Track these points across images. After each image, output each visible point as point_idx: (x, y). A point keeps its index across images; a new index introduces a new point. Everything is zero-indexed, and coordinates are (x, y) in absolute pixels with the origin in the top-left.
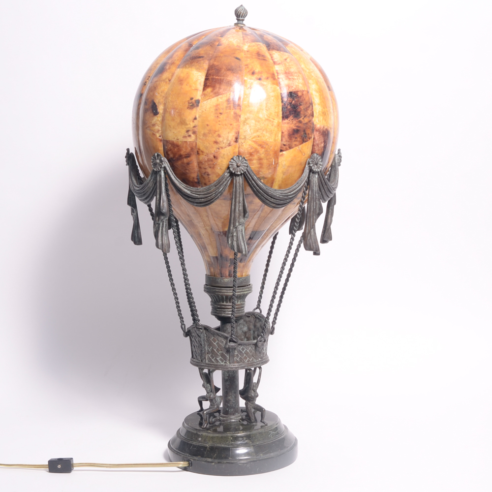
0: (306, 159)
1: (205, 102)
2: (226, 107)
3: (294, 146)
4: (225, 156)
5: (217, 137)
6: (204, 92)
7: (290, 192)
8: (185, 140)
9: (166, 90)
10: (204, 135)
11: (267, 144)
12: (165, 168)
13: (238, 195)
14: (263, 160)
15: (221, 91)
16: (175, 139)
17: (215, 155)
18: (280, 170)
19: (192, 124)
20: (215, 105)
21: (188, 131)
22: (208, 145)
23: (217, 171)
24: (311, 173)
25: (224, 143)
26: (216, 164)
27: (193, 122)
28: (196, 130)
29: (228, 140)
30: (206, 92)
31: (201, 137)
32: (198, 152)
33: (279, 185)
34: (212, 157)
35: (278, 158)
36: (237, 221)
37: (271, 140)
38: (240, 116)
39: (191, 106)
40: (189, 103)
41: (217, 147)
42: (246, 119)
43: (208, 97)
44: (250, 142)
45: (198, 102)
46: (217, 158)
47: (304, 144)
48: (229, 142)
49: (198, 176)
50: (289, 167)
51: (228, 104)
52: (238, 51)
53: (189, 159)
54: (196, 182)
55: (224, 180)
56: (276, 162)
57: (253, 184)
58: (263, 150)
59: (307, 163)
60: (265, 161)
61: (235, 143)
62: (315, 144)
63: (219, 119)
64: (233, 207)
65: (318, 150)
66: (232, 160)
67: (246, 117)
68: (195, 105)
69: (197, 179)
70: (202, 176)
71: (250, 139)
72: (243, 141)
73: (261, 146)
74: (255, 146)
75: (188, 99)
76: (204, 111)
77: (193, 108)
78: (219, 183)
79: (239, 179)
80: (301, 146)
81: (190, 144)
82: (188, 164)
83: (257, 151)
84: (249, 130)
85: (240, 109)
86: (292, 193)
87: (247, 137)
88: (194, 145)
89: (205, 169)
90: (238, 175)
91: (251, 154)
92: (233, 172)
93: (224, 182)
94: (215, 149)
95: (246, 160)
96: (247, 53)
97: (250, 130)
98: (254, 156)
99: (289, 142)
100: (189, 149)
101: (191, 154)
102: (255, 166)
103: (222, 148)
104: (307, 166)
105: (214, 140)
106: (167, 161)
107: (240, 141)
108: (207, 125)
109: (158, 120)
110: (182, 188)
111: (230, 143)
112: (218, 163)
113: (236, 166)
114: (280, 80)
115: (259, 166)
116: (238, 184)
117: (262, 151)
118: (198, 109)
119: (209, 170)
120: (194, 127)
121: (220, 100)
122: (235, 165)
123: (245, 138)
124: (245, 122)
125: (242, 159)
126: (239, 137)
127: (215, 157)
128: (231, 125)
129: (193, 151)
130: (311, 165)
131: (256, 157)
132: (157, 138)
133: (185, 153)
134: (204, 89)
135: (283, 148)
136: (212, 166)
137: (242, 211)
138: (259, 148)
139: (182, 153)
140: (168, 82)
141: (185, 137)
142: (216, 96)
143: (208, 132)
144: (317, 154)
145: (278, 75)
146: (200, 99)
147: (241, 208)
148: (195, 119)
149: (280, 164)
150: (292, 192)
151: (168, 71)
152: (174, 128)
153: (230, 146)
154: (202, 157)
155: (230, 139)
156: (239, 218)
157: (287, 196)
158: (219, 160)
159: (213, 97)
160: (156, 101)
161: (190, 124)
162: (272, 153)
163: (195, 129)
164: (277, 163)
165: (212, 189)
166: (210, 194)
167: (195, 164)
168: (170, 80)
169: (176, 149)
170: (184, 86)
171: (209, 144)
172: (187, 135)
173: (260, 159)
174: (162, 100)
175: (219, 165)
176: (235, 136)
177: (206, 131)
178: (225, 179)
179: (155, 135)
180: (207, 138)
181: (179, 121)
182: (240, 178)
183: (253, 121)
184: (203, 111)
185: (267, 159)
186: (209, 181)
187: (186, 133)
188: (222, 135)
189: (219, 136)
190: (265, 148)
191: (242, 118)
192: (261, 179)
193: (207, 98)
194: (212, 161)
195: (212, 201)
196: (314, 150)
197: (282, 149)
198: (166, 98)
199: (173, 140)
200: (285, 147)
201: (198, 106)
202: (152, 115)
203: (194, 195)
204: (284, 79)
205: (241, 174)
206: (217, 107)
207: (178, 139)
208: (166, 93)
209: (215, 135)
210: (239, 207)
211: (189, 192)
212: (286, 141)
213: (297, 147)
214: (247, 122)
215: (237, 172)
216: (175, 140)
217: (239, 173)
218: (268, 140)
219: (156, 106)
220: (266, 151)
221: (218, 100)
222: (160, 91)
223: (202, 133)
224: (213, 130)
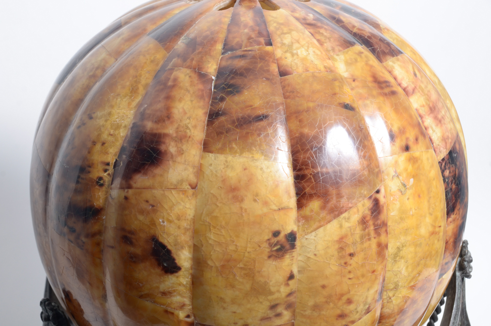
1: (311, 236)
2: (362, 237)
5: (345, 306)
6: (302, 212)
9: (190, 213)
10: (316, 307)
15: (344, 201)
16: (240, 324)
19: (284, 291)
20: (336, 238)
21: (273, 307)
25: (357, 312)
27: (287, 285)
28: (294, 300)
29: (365, 304)
30: (307, 211)
31: (308, 313)
38: (386, 246)
39: (277, 250)
40: (271, 245)
41: (344, 324)
42: (398, 248)
43: (317, 224)
44: (404, 292)
45: (292, 238)
48: (367, 306)
51: (364, 229)
52: (337, 84)
61: (377, 305)
63: (349, 268)
67: (398, 244)
68: (288, 246)
72: (391, 294)
75: (267, 235)
76: (312, 256)
77: (283, 256)
83: (414, 302)
84: (404, 268)
85: (386, 231)
87: (400, 284)
96: (354, 84)
97: (407, 267)
103: (353, 322)
108: (324, 287)
109: (180, 284)
111: (369, 308)
114: (430, 132)
118: (295, 254)
120: (290, 295)
121: (346, 225)
123: (396, 287)
124: (396, 256)
126: (386, 289)
128: (374, 272)
131: (411, 313)
132: (179, 322)
134: (300, 205)
135: (444, 270)
140: (191, 191)
141: (265, 319)
142: (335, 218)
143: (324, 300)
145: (423, 122)
146: (295, 229)
148: (291, 277)
151: (179, 159)
152: (233, 302)
153: (368, 312)
155: (370, 300)
159: (329, 222)
160: (167, 241)
161: (279, 291)
163: (292, 299)
168: (194, 187)
170: (247, 204)
171: (327, 322)
172: (271, 315)
174: (185, 238)
176: (379, 291)
177: (320, 299)
179: (173, 314)
180: (323, 313)
181: (248, 287)
183: (412, 249)
184: (309, 258)
187: (268, 312)
188: (355, 298)
189: (349, 302)
191: (391, 250)
193: (315, 226)
197: (442, 273)
198: (196, 233)
200: (446, 267)
201: (293, 246)
202: (158, 271)
204: (434, 127)
206: (341, 242)
208: (194, 221)
209: (340, 303)
214: (402, 253)
219: (169, 252)
221: (341, 227)
222: (173, 217)
223: (310, 303)
224: (336, 294)
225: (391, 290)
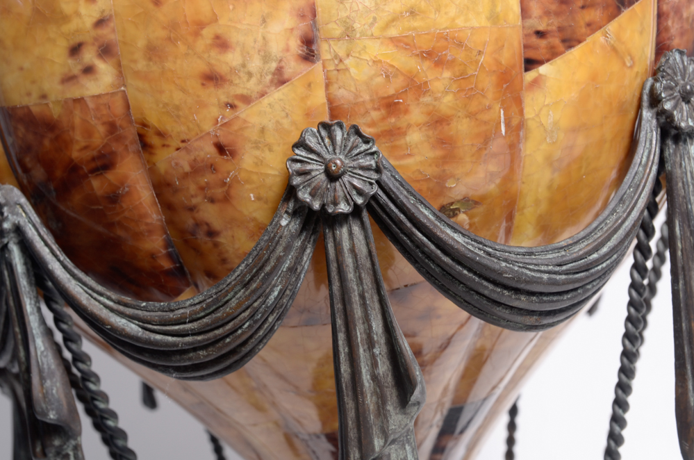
0: (638, 81)
3: (584, 30)
4: (271, 138)
5: (214, 53)
7: (596, 249)
8: (74, 92)
10: (153, 52)
11: (460, 44)
12: (18, 230)
13: (358, 312)
14: (454, 124)
16: (35, 95)
17: (223, 140)
18: (535, 151)
21: (75, 50)
22: (178, 97)
23: (246, 212)
24: (670, 142)
25: (250, 75)
26: (235, 179)
28: (112, 37)
29: (266, 58)
31: (141, 65)
32: (141, 137)
33: (540, 218)
34: (209, 150)
35: (519, 101)
36: (375, 430)
37: (478, 20)
41: (224, 99)
44: (376, 50)
46: (233, 154)
47: (626, 13)
48: (274, 65)
49: (168, 244)
50: (574, 130)
53: (111, 176)
54: (168, 273)
55: (279, 250)
56: (515, 122)
57: (419, 246)
58: (447, 74)
59: (645, 98)
60: (462, 128)
61: (304, 68)
62: (665, 8)
64: (345, 368)
65: (682, 34)
66: (301, 153)
69: (170, 256)
70: (186, 241)
71: (375, 30)
72: (340, 49)
73: (433, 56)
74: (404, 61)
78: (260, 267)
79: (351, 234)
80: (612, 27)
81: (97, 109)
82: (114, 198)
83: (417, 87)
86: (605, 250)
87: (356, 26)
88: (118, 108)
89: (192, 209)
90: (342, 219)
91: (391, 106)
92: (316, 206)
93: (280, 260)
94: (214, 111)
95: (366, 141)
98: (406, 111)
99: (557, 14)
100: (101, 129)
101: (113, 153)
102: (418, 158)
103: (246, 99)
104: (647, 114)
105: (201, 66)
106: (23, 200)
107: (325, 50)
110: (104, 313)
111: (279, 70)
112: (242, 176)
113: (323, 177)
115: (439, 153)
116: (349, 260)
117: (440, 80)
119: (210, 214)
120: (100, 23)
122: (317, 169)
123: (349, 34)
125: (346, 140)
126: (321, 35)
127: (221, 149)
129: (119, 139)
130: (668, 106)
131: (416, 114)
133: (87, 155)
135: (536, 48)
136: (219, 192)
137: (389, 380)
138: (424, 70)
139: (75, 154)
141: (69, 79)
143: (162, 33)
144: (681, 53)
147: (384, 367)
149: (532, 125)
150: (602, 244)
153: (282, 82)
154: (165, 159)
155: (276, 48)
156: (381, 411)
157: (586, 268)
158: (248, 160)
161: (78, 14)
162: (488, 83)
163: (106, 33)
164: (521, 125)
165: (233, 303)
166: (228, 327)
167: (144, 195)
169: (47, 143)
171: (183, 90)
172: (76, 70)
173: (438, 121)
175: (248, 181)
176: (298, 33)
178: (283, 243)
180: (169, 65)
182: (356, 229)
185: (471, 116)
186: (224, 261)
187: (70, 62)
188: (234, 37)
189: (222, 44)
190: (450, 64)
192: (454, 213)
194: (212, 168)
195: (245, 350)
196: (664, 35)
197: (532, 54)
199: (26, 101)
200: (543, 43)
203: (158, 337)
205: (357, 211)
207: (44, 96)
209: (201, 45)
210: (374, 365)
211: (133, 328)
212: (547, 13)
213: (598, 34)
215: (335, 203)
216: (32, 102)
217: (344, 208)
218: (460, 22)
220: (462, 77)
223: (141, 43)
224: (186, 22)
225: (339, 39)
